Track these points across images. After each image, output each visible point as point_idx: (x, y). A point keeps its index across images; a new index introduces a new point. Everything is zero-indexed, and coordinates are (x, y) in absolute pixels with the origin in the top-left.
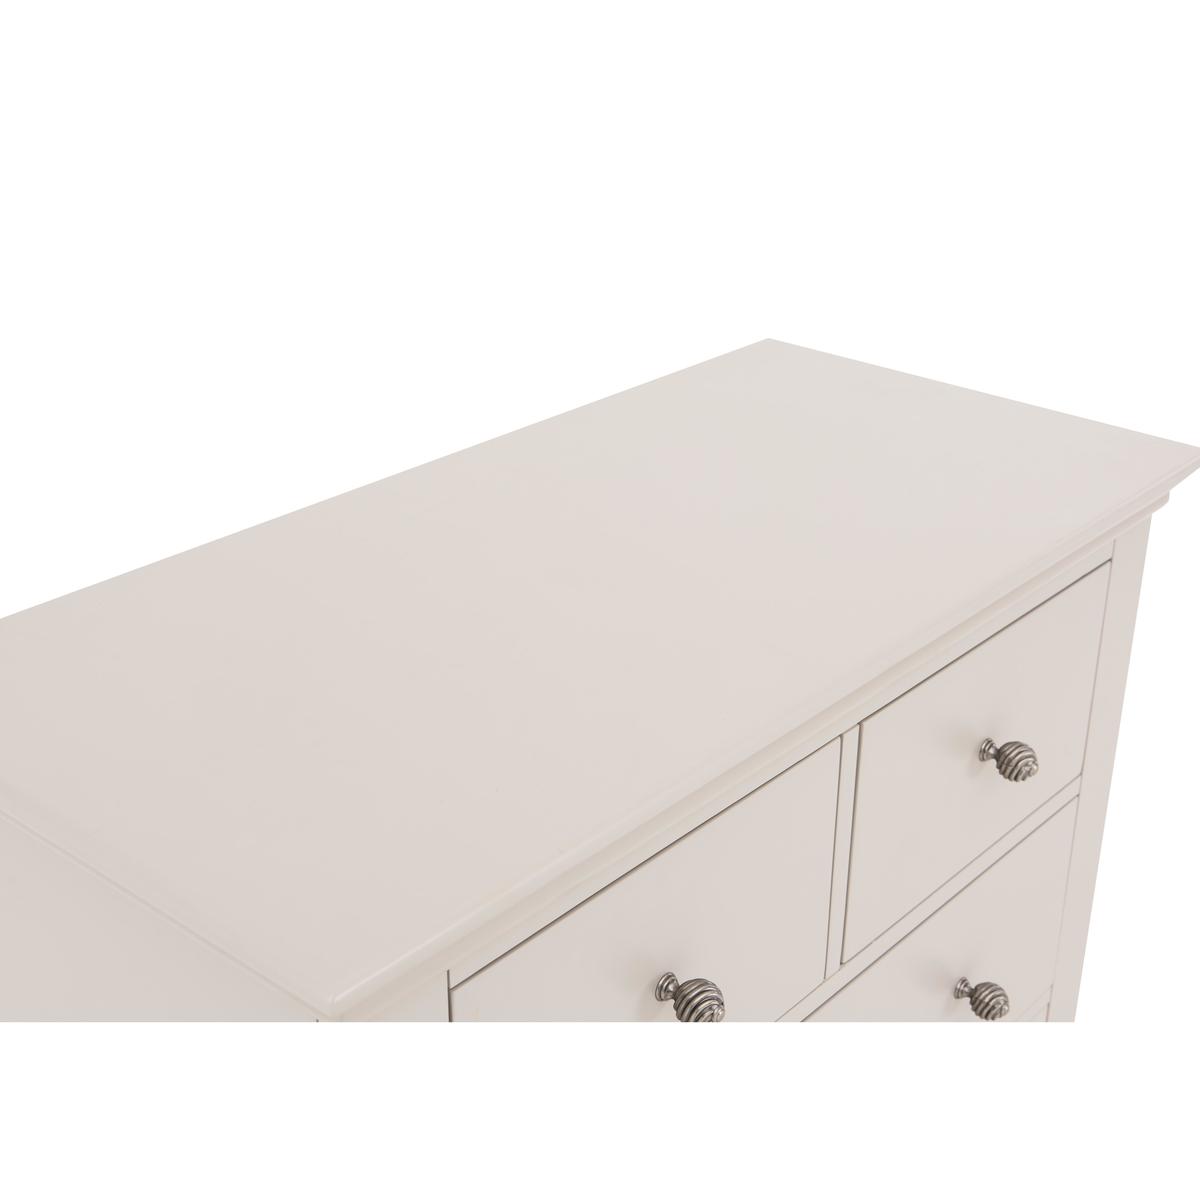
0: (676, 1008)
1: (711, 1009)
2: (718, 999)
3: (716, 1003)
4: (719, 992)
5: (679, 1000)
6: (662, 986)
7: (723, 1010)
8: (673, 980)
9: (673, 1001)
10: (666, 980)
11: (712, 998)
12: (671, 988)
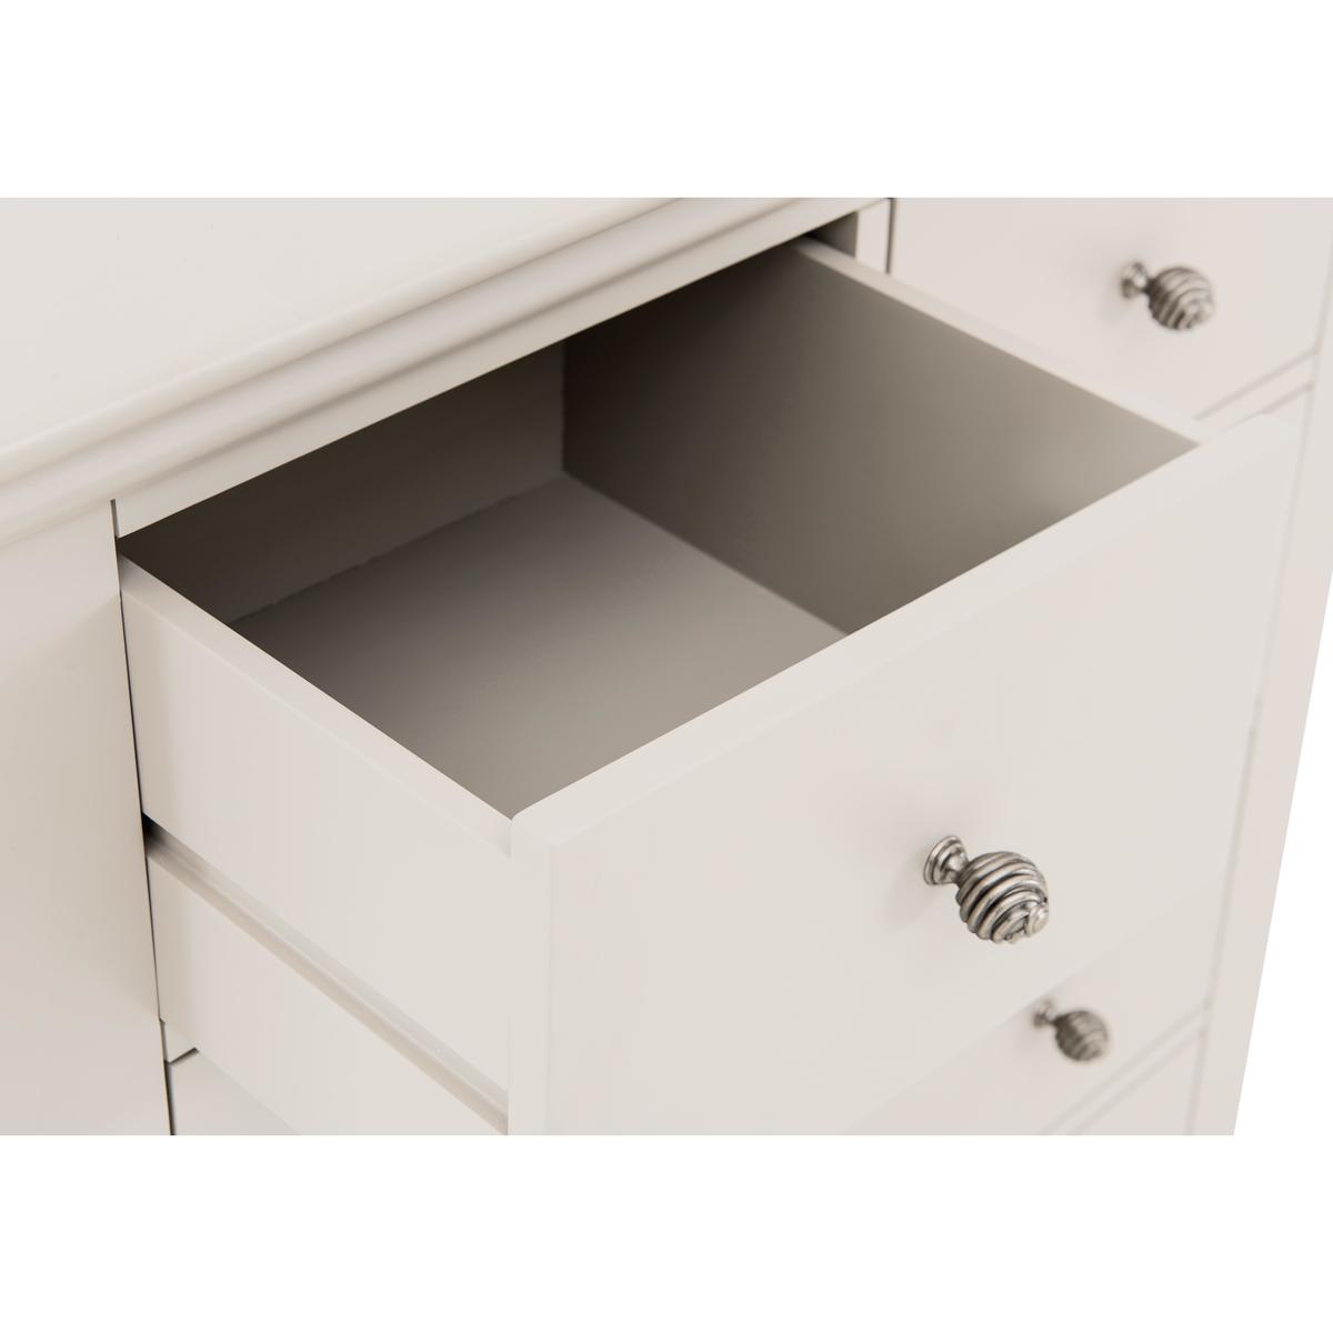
0: (961, 900)
1: (1024, 906)
2: (1038, 891)
3: (1035, 897)
4: (1041, 878)
5: (967, 887)
6: (936, 860)
7: (1046, 911)
8: (959, 851)
9: (954, 888)
10: (945, 848)
11: (1028, 889)
12: (955, 864)
